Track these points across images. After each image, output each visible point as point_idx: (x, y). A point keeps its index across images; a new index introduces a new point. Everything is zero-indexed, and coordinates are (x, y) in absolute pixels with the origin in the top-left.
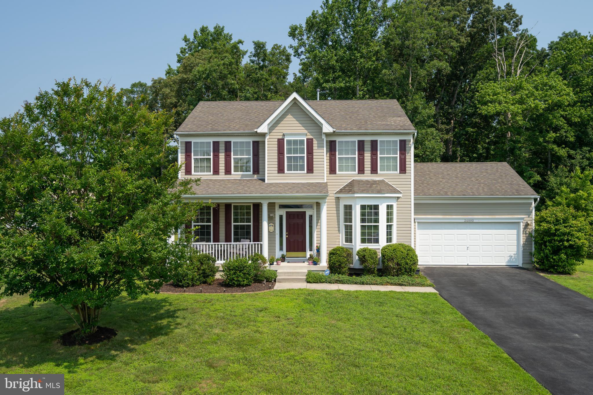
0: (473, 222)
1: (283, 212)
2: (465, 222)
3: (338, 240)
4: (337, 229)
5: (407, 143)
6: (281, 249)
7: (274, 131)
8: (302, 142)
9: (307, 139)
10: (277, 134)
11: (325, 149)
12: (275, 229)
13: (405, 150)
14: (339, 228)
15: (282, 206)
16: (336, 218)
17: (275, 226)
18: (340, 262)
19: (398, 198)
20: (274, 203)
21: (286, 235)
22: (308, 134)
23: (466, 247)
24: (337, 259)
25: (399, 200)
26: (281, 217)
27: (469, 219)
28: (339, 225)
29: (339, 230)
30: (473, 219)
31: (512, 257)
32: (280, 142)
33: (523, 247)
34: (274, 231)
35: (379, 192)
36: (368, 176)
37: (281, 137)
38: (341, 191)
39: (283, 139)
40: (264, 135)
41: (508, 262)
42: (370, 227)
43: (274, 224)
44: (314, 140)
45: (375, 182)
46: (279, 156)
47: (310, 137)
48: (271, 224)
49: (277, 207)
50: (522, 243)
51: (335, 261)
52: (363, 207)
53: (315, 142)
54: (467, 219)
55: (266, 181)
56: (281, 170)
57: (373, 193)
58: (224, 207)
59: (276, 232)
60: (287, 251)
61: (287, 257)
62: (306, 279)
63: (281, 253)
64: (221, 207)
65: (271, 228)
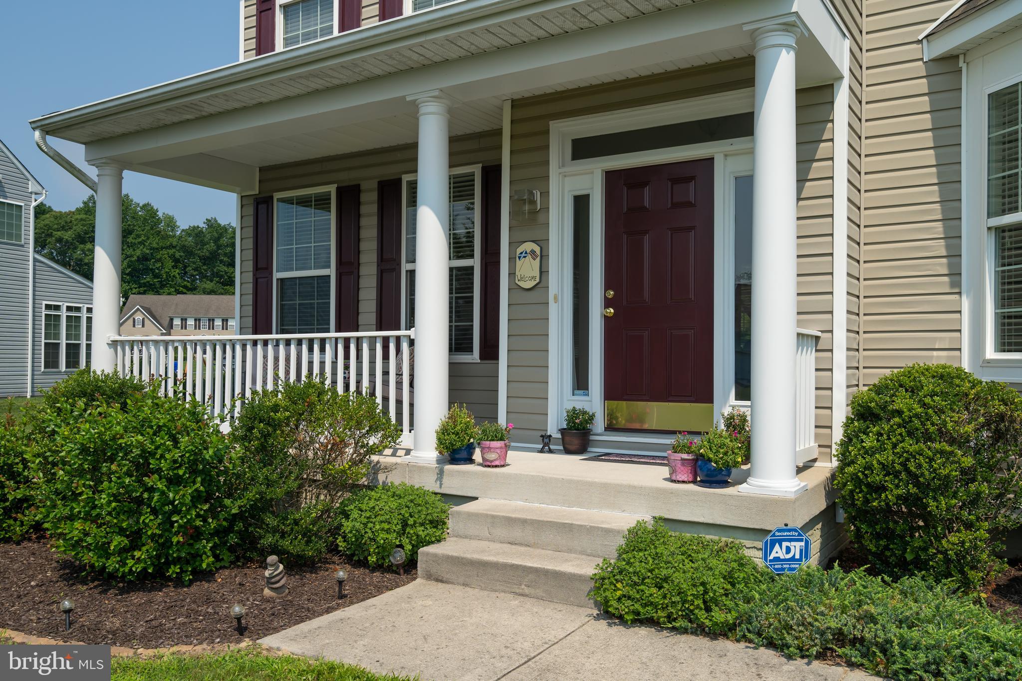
1: (588, 176)
3: (944, 340)
4: (942, 266)
12: (543, 272)
14: (954, 255)
15: (588, 148)
17: (544, 257)
18: (914, 478)
21: (608, 303)
24: (887, 456)
26: (581, 204)
28: (953, 238)
29: (955, 274)
34: (541, 285)
43: (543, 243)
48: (529, 246)
49: (557, 154)
51: (869, 467)
58: (374, 196)
59: (553, 289)
60: (611, 393)
61: (611, 428)
62: (600, 582)
63: (580, 402)
64: (364, 197)
65: (528, 270)
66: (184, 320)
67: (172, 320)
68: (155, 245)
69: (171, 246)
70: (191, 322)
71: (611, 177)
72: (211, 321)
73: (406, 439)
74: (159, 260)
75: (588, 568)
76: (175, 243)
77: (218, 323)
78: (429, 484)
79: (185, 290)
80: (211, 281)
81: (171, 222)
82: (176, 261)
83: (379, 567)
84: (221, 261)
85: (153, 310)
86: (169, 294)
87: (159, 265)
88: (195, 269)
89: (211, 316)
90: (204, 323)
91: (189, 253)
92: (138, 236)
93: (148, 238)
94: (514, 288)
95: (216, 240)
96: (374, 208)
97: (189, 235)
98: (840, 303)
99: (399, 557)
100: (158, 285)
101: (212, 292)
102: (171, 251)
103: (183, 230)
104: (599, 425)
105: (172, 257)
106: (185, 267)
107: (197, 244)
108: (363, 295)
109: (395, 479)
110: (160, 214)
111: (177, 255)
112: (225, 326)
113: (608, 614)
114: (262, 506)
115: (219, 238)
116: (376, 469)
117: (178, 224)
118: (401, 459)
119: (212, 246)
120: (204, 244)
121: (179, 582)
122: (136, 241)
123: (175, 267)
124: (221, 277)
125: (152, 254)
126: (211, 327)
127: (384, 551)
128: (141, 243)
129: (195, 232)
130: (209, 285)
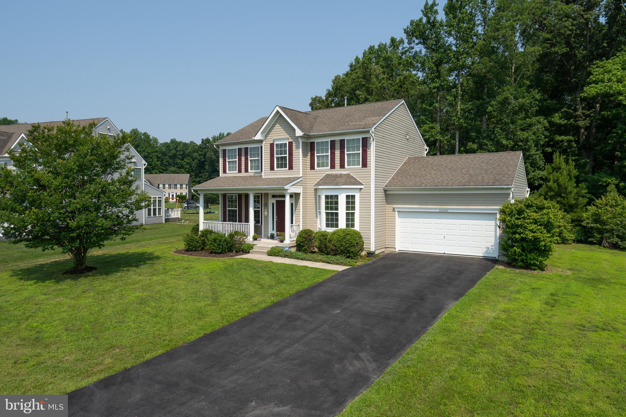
0: (448, 212)
1: (274, 201)
2: (440, 212)
3: (316, 224)
4: (315, 215)
5: (368, 140)
6: (273, 229)
7: (268, 138)
8: (285, 144)
9: (289, 143)
10: (269, 141)
11: (301, 149)
12: (268, 214)
13: (367, 147)
15: (274, 196)
16: (314, 206)
17: (268, 212)
19: (361, 189)
20: (268, 194)
21: (276, 218)
22: (290, 138)
23: (443, 236)
25: (362, 191)
26: (273, 204)
27: (444, 209)
28: (316, 211)
29: (317, 216)
30: (448, 209)
31: (489, 248)
32: (272, 145)
33: (499, 238)
35: (336, 185)
36: (338, 171)
37: (272, 142)
38: (318, 184)
39: (273, 144)
40: (261, 141)
41: (485, 253)
42: (332, 214)
43: (268, 209)
44: (293, 142)
45: (341, 176)
46: (271, 157)
47: (291, 140)
48: (266, 210)
49: (270, 197)
50: (498, 235)
52: (327, 197)
53: (294, 144)
54: (442, 209)
55: (263, 177)
56: (272, 168)
57: (332, 185)
58: (244, 197)
59: (269, 216)
60: (277, 231)
61: (277, 236)
62: (268, 252)
63: (273, 232)
64: (242, 197)
65: (266, 213)
66: (164, 185)
67: (159, 185)
68: (149, 151)
69: (156, 152)
70: (167, 186)
71: (277, 201)
72: (176, 185)
73: (249, 237)
74: (151, 158)
75: (266, 251)
76: (157, 150)
77: (178, 186)
78: (252, 243)
79: (162, 171)
80: (174, 167)
81: (156, 140)
82: (158, 158)
83: (245, 252)
84: (178, 158)
85: (151, 181)
86: (156, 173)
87: (151, 160)
88: (167, 162)
89: (175, 183)
90: (173, 186)
91: (164, 154)
92: (143, 147)
93: (146, 148)
94: (264, 216)
95: (175, 149)
96: (244, 199)
97: (163, 146)
98: (301, 220)
99: (248, 251)
100: (151, 169)
101: (174, 172)
102: (156, 154)
103: (161, 144)
104: (275, 235)
105: (157, 156)
106: (162, 160)
107: (167, 150)
108: (242, 217)
109: (247, 242)
110: (151, 137)
111: (159, 155)
112: (181, 188)
113: (268, 255)
114: (232, 245)
115: (177, 147)
116: (245, 241)
117: (159, 141)
118: (248, 240)
119: (174, 151)
120: (170, 150)
121: (224, 253)
122: (141, 150)
123: (158, 161)
124: (178, 165)
125: (148, 155)
126: (176, 188)
127: (246, 250)
128: (144, 151)
129: (166, 145)
130: (173, 169)
